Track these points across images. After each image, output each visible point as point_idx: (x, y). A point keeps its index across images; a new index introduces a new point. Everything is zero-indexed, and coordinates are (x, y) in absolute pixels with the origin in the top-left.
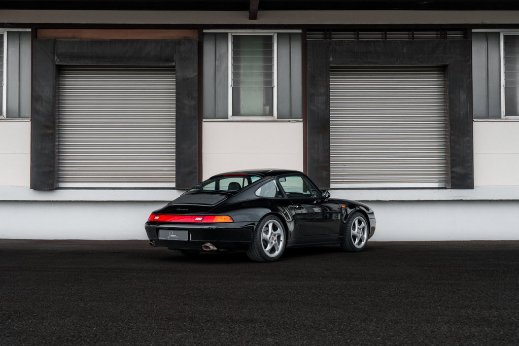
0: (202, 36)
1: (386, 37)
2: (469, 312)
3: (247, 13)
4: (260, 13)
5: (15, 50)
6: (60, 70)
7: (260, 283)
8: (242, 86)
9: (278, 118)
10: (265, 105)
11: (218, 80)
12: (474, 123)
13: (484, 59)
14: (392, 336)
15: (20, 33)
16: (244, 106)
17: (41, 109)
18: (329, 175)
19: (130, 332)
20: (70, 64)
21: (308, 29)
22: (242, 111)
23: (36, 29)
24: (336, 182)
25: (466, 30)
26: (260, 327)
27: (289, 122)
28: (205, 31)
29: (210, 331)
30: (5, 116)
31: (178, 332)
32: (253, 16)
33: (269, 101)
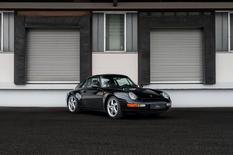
0: (92, 14)
1: (176, 14)
2: (209, 140)
3: (112, 4)
4: (118, 4)
5: (6, 21)
6: (28, 30)
7: (115, 127)
8: (110, 37)
9: (127, 51)
10: (121, 46)
11: (100, 34)
12: (216, 54)
13: (221, 25)
14: (171, 151)
15: (9, 13)
16: (111, 46)
17: (19, 48)
18: (150, 77)
19: (51, 149)
20: (32, 27)
21: (140, 11)
22: (110, 48)
23: (16, 11)
24: (153, 81)
25: (212, 11)
26: (111, 147)
27: (132, 53)
28: (93, 12)
29: (88, 149)
30: (2, 51)
31: (73, 149)
32: (115, 5)
33: (122, 44)
